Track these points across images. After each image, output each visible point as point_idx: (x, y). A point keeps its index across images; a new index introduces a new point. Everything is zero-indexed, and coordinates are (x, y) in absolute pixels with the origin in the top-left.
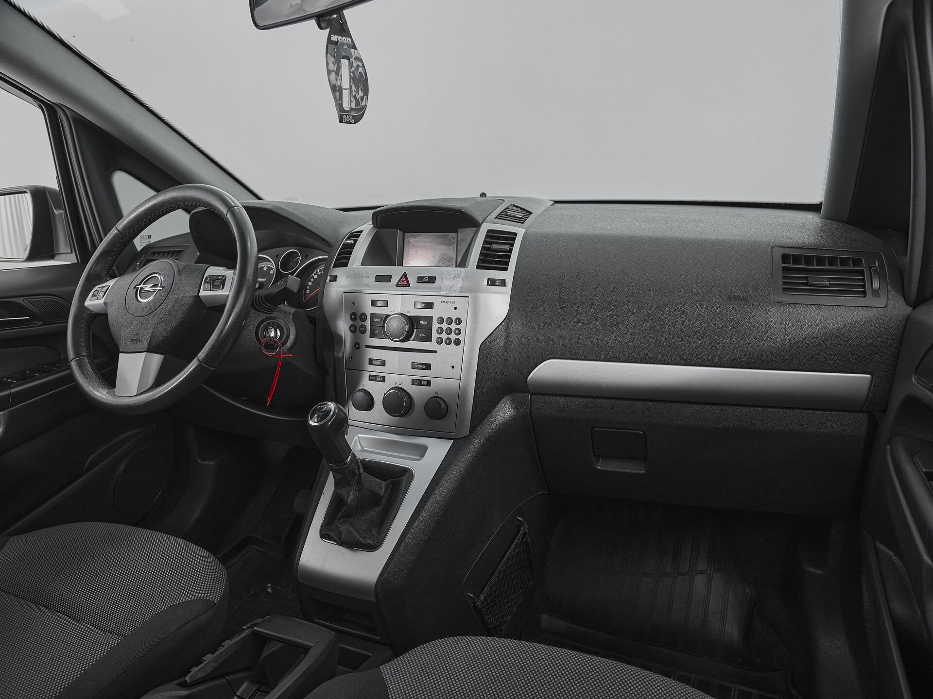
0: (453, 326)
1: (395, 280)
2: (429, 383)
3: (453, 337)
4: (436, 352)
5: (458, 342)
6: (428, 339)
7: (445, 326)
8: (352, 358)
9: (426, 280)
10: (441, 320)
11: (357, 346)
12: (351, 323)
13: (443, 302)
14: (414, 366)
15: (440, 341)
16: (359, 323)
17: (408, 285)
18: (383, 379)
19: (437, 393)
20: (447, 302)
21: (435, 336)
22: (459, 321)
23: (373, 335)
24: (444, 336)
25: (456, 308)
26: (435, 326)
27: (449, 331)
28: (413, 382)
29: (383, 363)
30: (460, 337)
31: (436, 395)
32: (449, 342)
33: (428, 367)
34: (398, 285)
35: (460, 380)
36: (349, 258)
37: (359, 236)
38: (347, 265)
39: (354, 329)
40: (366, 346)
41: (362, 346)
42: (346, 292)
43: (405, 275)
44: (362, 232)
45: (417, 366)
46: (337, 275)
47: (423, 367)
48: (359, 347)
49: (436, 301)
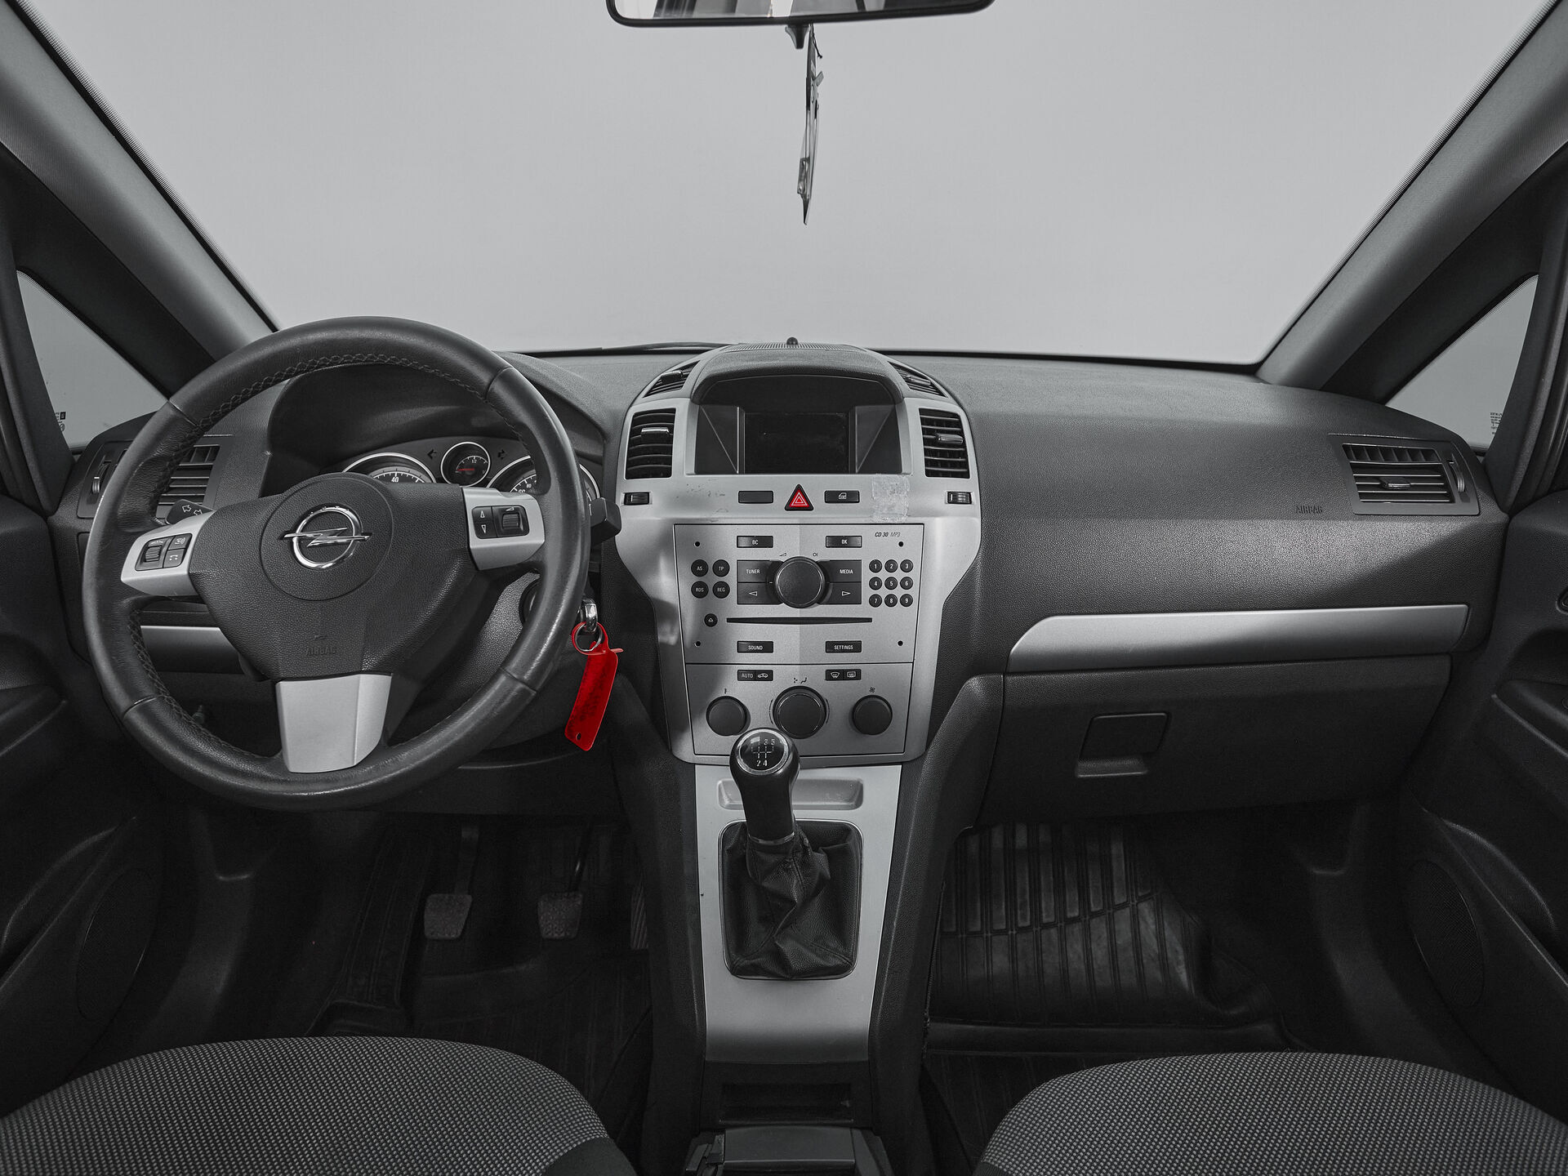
0: (899, 575)
1: (781, 499)
2: (858, 675)
3: (899, 592)
4: (869, 620)
5: (907, 601)
6: (856, 600)
7: (883, 575)
8: (698, 644)
9: (844, 497)
10: (875, 566)
11: (710, 620)
12: (696, 579)
13: (878, 535)
14: (831, 647)
15: (875, 601)
16: (711, 579)
17: (809, 508)
18: (769, 676)
19: (872, 690)
20: (886, 535)
21: (867, 592)
22: (907, 566)
23: (743, 599)
24: (883, 592)
25: (901, 544)
26: (867, 575)
27: (891, 584)
28: (829, 676)
29: (768, 647)
30: (912, 592)
31: (871, 694)
32: (891, 601)
33: (857, 647)
34: (789, 508)
35: (913, 663)
36: (669, 461)
37: (672, 419)
38: (668, 474)
39: (702, 590)
40: (730, 620)
41: (722, 620)
42: (678, 523)
43: (799, 489)
44: (673, 411)
45: (836, 648)
46: (648, 493)
47: (847, 647)
48: (715, 622)
49: (867, 533)
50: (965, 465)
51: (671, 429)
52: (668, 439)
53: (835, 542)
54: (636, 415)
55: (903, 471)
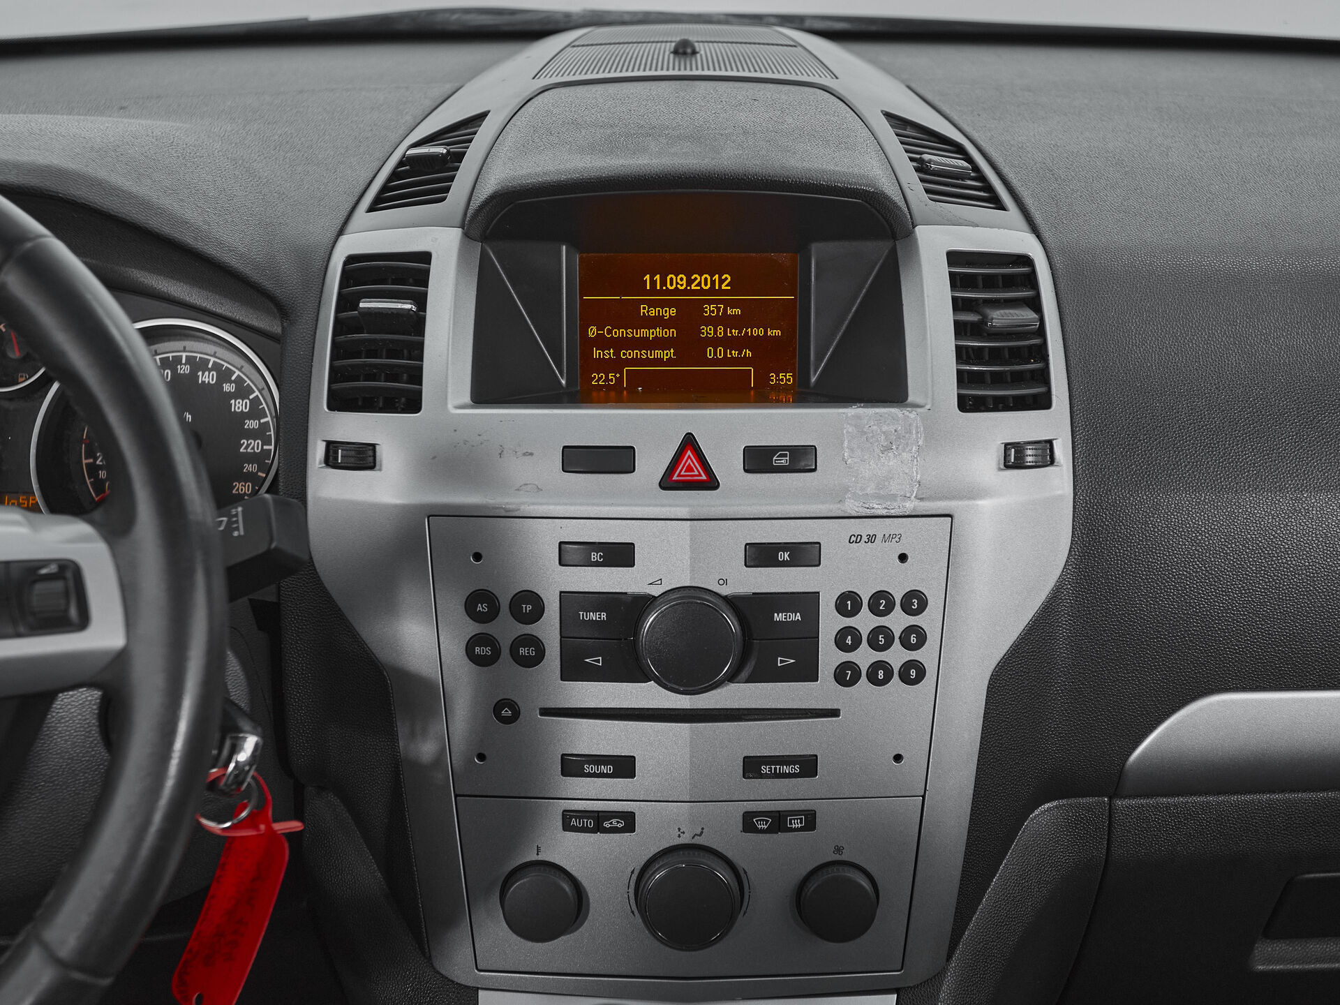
0: (897, 621)
1: (651, 464)
2: (810, 820)
3: (896, 656)
4: (834, 713)
5: (913, 674)
6: (807, 671)
7: (865, 622)
8: (481, 757)
9: (784, 462)
10: (848, 603)
11: (506, 712)
12: (473, 628)
13: (855, 539)
14: (752, 767)
15: (846, 675)
16: (506, 629)
17: (711, 483)
18: (628, 822)
19: (838, 850)
20: (871, 539)
21: (829, 657)
22: (915, 602)
23: (573, 670)
24: (864, 657)
25: (903, 558)
26: (830, 622)
27: (881, 638)
28: (749, 823)
29: (624, 767)
30: (925, 655)
31: (837, 857)
32: (879, 675)
33: (808, 766)
34: (668, 483)
35: (924, 797)
36: (416, 376)
37: (422, 278)
38: (413, 404)
39: (487, 651)
40: (546, 712)
41: (529, 711)
42: (435, 513)
43: (689, 443)
44: (425, 257)
45: (765, 769)
46: (374, 446)
47: (786, 769)
48: (516, 715)
49: (830, 536)
50: (1043, 377)
51: (421, 300)
52: (416, 324)
53: (761, 555)
54: (351, 259)
55: (911, 399)
